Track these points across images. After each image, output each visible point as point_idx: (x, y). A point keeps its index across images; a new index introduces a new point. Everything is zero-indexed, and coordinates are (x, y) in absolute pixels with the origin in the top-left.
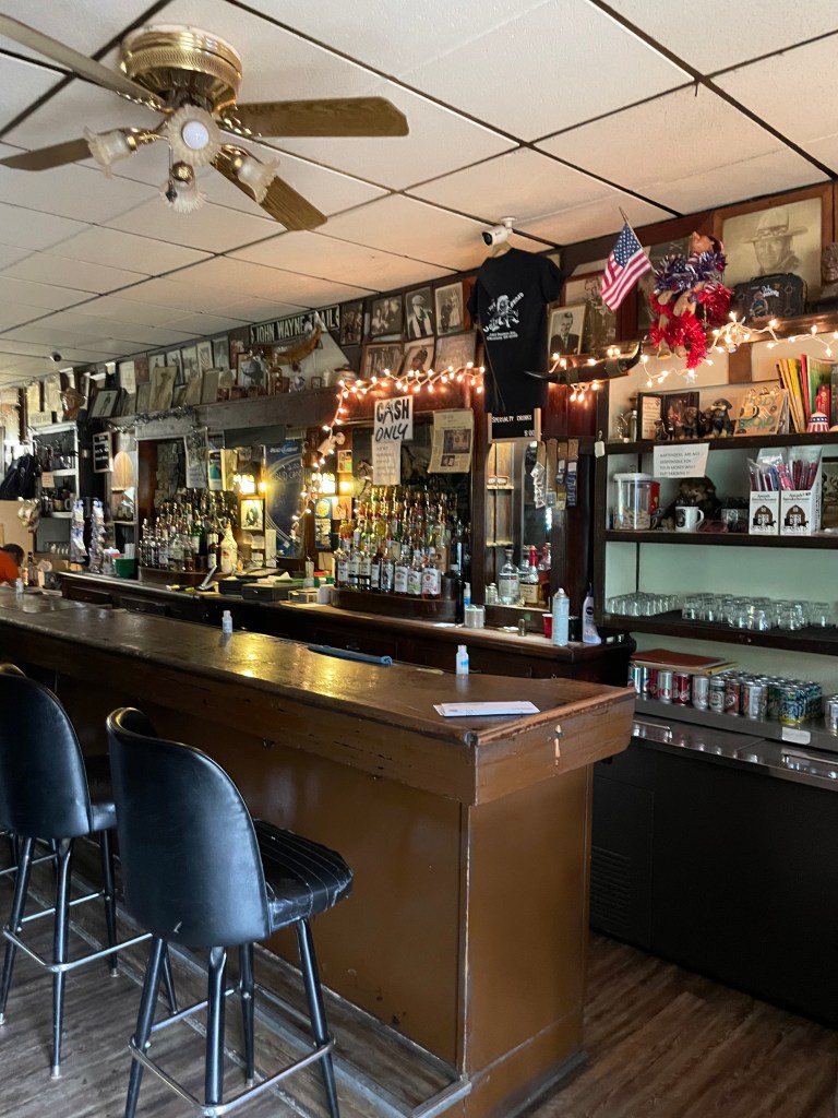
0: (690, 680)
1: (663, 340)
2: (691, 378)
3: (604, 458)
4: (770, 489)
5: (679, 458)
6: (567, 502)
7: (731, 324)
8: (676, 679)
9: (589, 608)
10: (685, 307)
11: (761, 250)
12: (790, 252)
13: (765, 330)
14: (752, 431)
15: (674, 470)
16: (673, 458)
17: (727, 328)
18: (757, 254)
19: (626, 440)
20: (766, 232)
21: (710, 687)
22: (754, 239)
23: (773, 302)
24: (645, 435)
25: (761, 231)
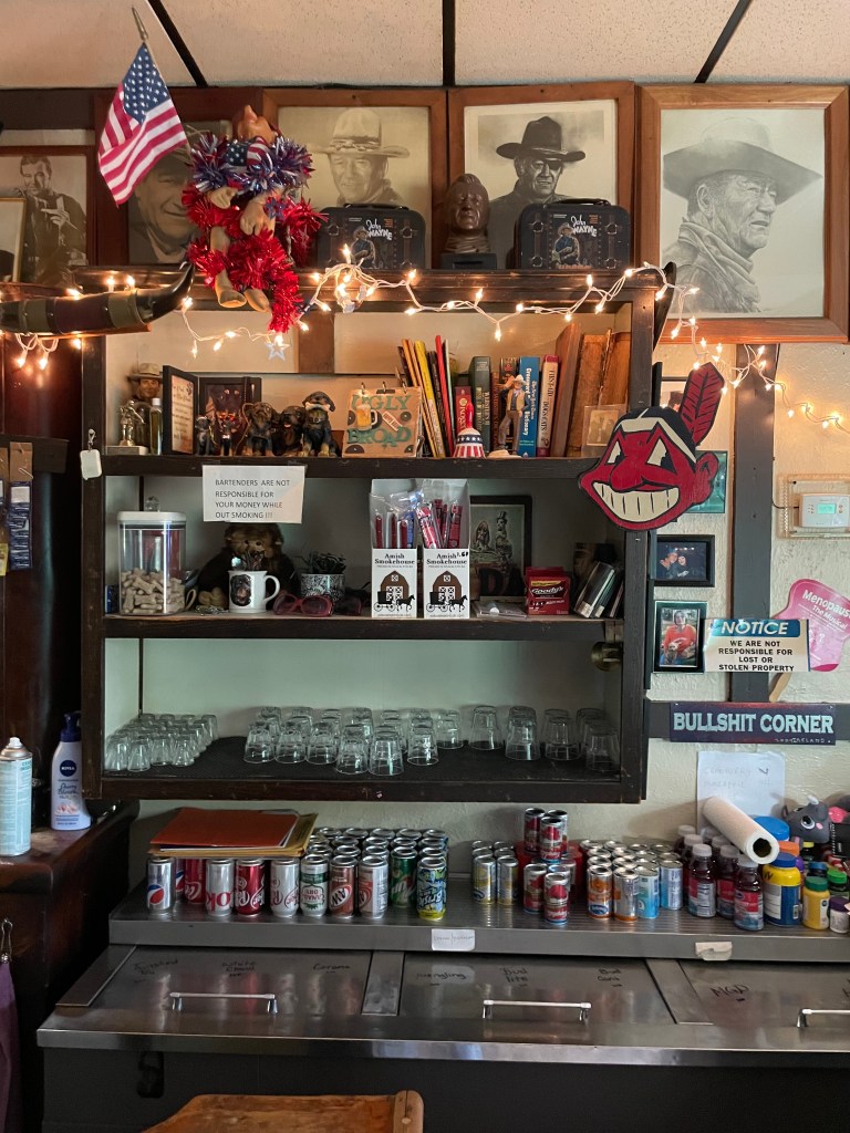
0: (267, 869)
1: (224, 272)
2: (277, 348)
3: (98, 483)
4: (404, 547)
5: (252, 489)
6: (10, 562)
7: (342, 266)
8: (240, 873)
9: (64, 764)
10: (261, 221)
11: (339, 170)
12: (385, 182)
13: (400, 284)
14: (373, 450)
15: (242, 510)
16: (239, 489)
17: (335, 271)
18: (334, 173)
19: (142, 450)
20: (348, 143)
21: (301, 877)
22: (329, 149)
23: (385, 248)
24: (176, 445)
25: (340, 139)
